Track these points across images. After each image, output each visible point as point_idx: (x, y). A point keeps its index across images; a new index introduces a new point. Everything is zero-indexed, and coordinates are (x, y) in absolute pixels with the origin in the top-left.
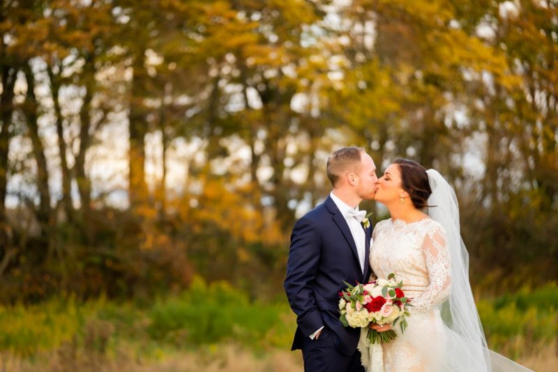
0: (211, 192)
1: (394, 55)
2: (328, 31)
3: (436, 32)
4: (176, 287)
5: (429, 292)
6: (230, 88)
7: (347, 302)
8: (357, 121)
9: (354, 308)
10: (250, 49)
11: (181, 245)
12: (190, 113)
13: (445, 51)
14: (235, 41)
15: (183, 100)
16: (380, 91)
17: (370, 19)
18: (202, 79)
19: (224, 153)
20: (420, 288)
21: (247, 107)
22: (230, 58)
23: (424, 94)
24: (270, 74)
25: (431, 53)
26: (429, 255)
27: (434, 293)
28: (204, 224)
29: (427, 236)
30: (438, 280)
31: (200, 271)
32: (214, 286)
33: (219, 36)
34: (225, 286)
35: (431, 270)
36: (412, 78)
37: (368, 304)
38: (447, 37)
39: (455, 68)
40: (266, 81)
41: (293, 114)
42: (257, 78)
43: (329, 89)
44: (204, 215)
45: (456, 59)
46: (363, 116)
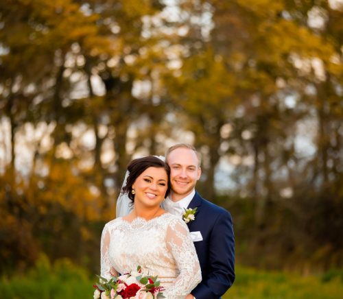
0: (56, 176)
1: (228, 44)
2: (166, 23)
3: (268, 23)
4: (23, 264)
5: (182, 279)
6: (75, 77)
7: (101, 291)
8: (193, 107)
9: (109, 295)
10: (91, 40)
11: (27, 225)
12: (38, 100)
13: (275, 40)
14: (77, 32)
15: (31, 89)
16: (214, 78)
17: (206, 11)
18: (47, 68)
19: (68, 138)
20: (170, 280)
21: (92, 94)
22: (76, 48)
23: (256, 81)
24: (113, 63)
25: (262, 42)
26: (174, 246)
27: (187, 279)
28: (49, 205)
29: (169, 228)
30: (188, 267)
31: (45, 249)
32: (58, 264)
33: (61, 27)
34: (67, 262)
35: (179, 259)
36: (246, 66)
37: (122, 290)
38: (277, 27)
39: (285, 56)
40: (108, 70)
41: (134, 101)
42: (101, 67)
43: (167, 78)
44: (49, 196)
45: (286, 48)
46: (199, 101)
